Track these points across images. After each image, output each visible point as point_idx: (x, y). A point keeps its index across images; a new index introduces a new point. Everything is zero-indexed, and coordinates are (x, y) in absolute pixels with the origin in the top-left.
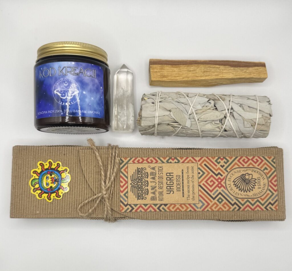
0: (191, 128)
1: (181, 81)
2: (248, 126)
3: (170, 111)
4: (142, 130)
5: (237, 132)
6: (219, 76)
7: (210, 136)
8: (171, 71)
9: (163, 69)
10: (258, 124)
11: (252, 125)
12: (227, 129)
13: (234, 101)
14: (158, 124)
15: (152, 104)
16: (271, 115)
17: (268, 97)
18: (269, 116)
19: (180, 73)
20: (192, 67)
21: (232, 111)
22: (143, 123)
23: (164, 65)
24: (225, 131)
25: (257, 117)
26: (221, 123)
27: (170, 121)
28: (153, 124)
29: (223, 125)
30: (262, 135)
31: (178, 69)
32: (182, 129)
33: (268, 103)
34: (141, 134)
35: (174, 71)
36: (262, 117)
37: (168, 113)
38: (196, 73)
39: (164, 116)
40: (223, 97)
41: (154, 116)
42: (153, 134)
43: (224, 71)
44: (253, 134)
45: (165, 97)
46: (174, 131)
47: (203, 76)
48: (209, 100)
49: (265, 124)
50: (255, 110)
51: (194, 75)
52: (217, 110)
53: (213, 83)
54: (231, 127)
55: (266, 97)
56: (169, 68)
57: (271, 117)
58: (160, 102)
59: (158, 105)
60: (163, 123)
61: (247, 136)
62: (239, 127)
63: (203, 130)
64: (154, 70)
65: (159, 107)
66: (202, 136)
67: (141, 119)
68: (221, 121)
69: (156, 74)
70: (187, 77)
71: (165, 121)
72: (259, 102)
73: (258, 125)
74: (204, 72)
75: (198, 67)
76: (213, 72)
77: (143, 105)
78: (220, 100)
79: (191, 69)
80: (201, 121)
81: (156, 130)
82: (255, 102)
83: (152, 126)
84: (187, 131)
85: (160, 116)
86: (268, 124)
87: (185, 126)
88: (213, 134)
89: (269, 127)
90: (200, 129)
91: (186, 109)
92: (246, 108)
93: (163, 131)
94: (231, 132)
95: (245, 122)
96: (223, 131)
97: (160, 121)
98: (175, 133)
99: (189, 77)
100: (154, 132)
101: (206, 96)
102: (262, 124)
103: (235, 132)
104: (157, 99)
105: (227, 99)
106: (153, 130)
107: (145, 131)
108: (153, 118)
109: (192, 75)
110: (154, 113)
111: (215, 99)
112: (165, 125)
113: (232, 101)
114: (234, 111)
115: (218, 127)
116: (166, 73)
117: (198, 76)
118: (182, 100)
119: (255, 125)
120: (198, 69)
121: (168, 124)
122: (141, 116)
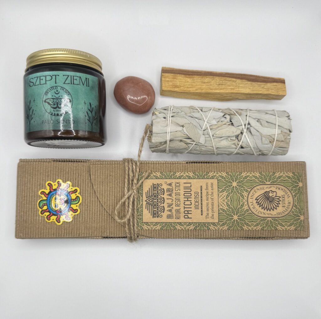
0: (205, 145)
1: (193, 93)
2: (266, 142)
3: (183, 126)
4: (153, 147)
5: (254, 149)
6: (235, 90)
7: (226, 154)
8: (184, 81)
9: (176, 79)
10: (277, 140)
11: (270, 142)
12: (244, 145)
13: (251, 116)
14: (170, 141)
15: (164, 119)
16: (291, 130)
17: (288, 111)
18: (288, 132)
19: (193, 84)
20: (207, 79)
21: (249, 126)
22: (154, 139)
23: (176, 74)
24: (242, 147)
25: (275, 133)
26: (237, 139)
27: (183, 137)
28: (165, 141)
29: (240, 142)
30: (281, 152)
31: (192, 79)
32: (195, 145)
33: (287, 118)
34: (152, 151)
35: (188, 82)
36: (281, 133)
37: (181, 128)
38: (211, 85)
39: (176, 131)
40: (239, 112)
41: (166, 132)
42: (164, 151)
43: (241, 85)
44: (272, 151)
45: (178, 112)
46: (188, 148)
47: (218, 89)
48: (224, 115)
49: (284, 140)
50: (274, 125)
51: (208, 88)
52: (233, 125)
53: (228, 98)
54: (248, 144)
55: (285, 111)
56: (182, 78)
57: (291, 133)
58: (172, 117)
59: (169, 120)
60: (175, 139)
61: (265, 153)
62: (257, 143)
63: (218, 147)
64: (166, 79)
65: (171, 122)
66: (217, 154)
67: (151, 135)
68: (237, 137)
69: (168, 83)
70: (200, 89)
71: (177, 137)
72: (278, 117)
73: (277, 142)
74: (219, 85)
75: (213, 79)
76: (229, 85)
77: (154, 120)
78: (236, 115)
79: (205, 81)
80: (216, 137)
81: (168, 147)
82: (274, 117)
83: (164, 142)
84: (201, 148)
85: (172, 131)
86: (288, 141)
87: (199, 143)
88: (229, 151)
89: (288, 143)
90: (215, 145)
91: (200, 124)
92: (264, 123)
93: (176, 148)
94: (248, 149)
95: (264, 139)
96: (239, 148)
97: (172, 137)
98: (188, 150)
99: (202, 88)
100: (166, 150)
101: (221, 111)
102: (281, 140)
103: (253, 149)
104: (170, 114)
105: (244, 113)
106: (165, 147)
107: (156, 147)
108: (165, 134)
109: (206, 87)
110: (165, 128)
111: (231, 113)
112: (177, 141)
113: (249, 116)
114: (251, 126)
115: (234, 144)
116: (179, 83)
117: (212, 88)
118: (196, 115)
119: (274, 141)
120: (213, 81)
121: (181, 141)
122: (152, 132)
